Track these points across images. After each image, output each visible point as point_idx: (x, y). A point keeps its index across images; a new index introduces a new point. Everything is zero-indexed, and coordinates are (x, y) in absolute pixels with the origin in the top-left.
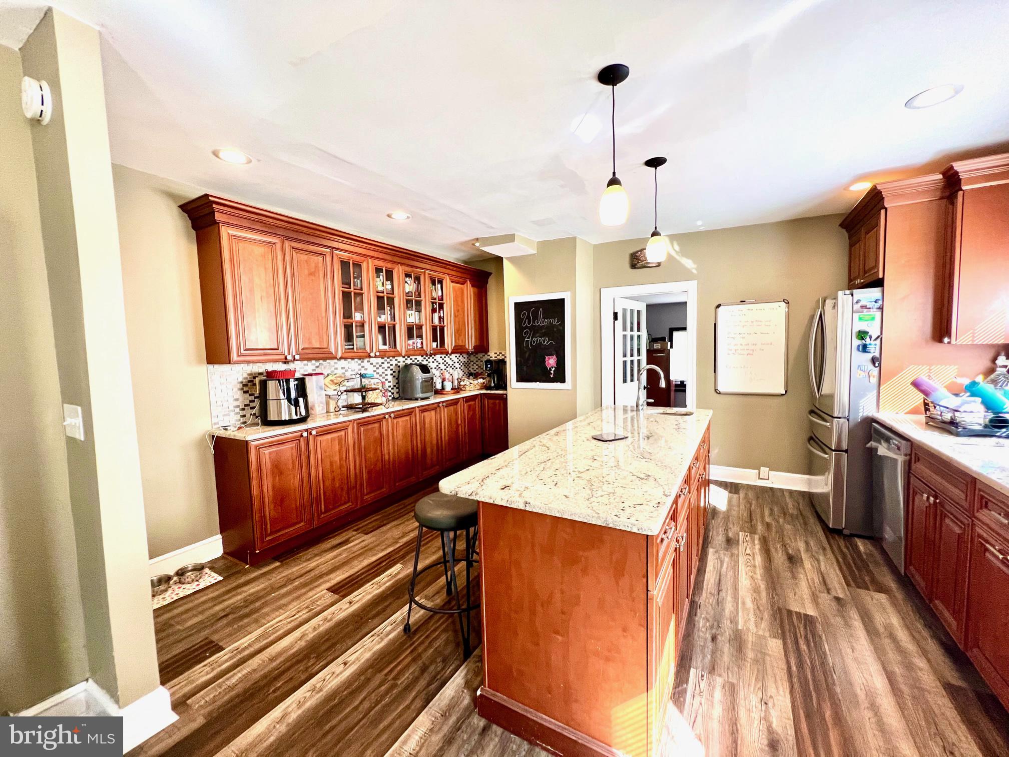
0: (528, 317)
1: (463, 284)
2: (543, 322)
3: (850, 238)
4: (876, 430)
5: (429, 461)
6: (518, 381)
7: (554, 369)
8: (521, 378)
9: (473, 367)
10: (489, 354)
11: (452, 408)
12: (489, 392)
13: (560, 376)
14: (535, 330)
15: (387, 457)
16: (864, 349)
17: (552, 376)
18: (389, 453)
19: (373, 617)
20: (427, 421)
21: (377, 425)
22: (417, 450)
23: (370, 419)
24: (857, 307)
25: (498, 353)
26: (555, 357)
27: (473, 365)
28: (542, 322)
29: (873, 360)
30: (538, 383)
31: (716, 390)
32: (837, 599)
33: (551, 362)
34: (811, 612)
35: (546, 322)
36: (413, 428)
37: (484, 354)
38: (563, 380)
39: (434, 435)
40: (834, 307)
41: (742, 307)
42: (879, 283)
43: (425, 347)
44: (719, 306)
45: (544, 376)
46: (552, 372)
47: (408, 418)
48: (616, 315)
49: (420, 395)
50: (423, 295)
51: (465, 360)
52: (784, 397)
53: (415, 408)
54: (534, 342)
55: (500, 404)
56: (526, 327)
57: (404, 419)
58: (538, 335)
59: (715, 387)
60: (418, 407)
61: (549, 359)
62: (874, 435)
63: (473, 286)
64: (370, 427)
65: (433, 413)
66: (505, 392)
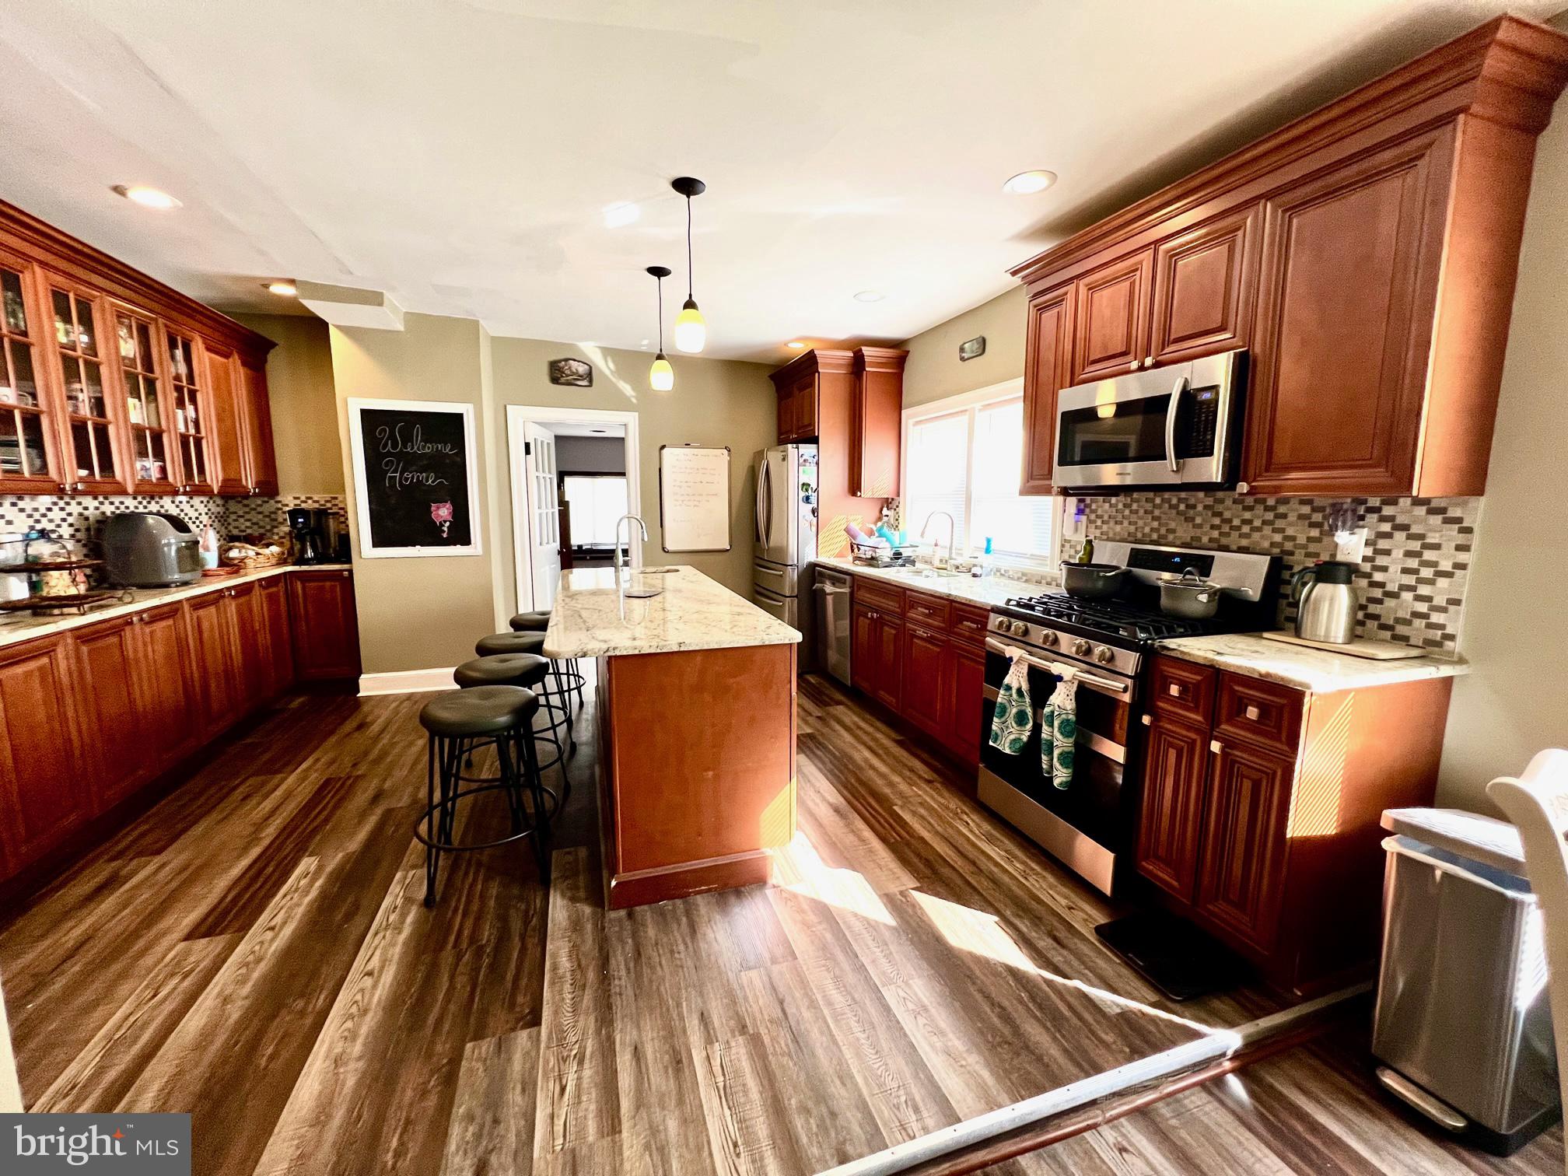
0: (392, 436)
1: (227, 356)
2: (424, 447)
3: (778, 391)
4: (820, 572)
5: (215, 706)
6: (376, 544)
7: (448, 524)
8: (381, 539)
9: (237, 524)
10: (279, 498)
11: (243, 600)
12: (305, 568)
13: (460, 534)
14: (409, 461)
15: (139, 703)
16: (807, 499)
17: (445, 535)
18: (142, 696)
19: (349, 917)
20: (205, 625)
21: (114, 640)
22: (193, 681)
23: (99, 626)
24: (801, 460)
25: (303, 498)
26: (448, 505)
27: (235, 520)
28: (420, 447)
29: (813, 511)
30: (418, 547)
31: (663, 549)
32: (818, 717)
33: (443, 513)
34: (809, 731)
35: (428, 449)
36: (181, 644)
37: (266, 499)
38: (466, 541)
39: (219, 654)
40: (784, 459)
41: (687, 450)
42: (815, 440)
43: (171, 479)
44: (663, 447)
45: (431, 536)
46: (445, 529)
47: (170, 622)
48: (527, 446)
49: (177, 576)
50: (156, 367)
51: (218, 509)
52: (727, 554)
53: (180, 602)
54: (406, 479)
55: (333, 588)
56: (389, 454)
57: (164, 624)
58: (414, 468)
59: (662, 544)
60: (188, 599)
61: (438, 508)
62: (818, 578)
63: (244, 364)
64: (100, 644)
65: (212, 609)
66: (346, 566)
